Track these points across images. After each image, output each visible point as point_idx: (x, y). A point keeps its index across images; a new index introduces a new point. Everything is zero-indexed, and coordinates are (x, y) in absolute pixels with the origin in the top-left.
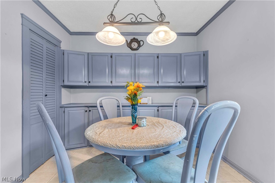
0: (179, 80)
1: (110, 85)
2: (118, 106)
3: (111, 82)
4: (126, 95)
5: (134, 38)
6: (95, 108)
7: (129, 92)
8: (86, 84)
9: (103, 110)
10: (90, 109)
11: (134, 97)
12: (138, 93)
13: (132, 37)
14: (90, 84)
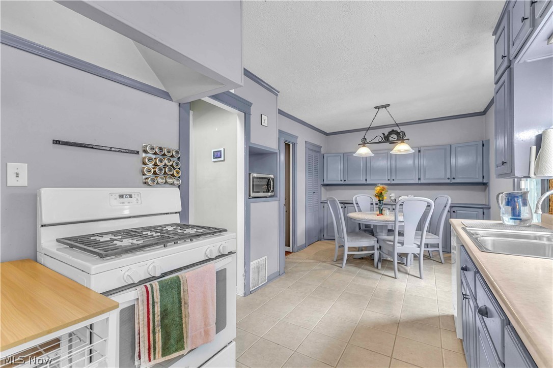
0: (448, 176)
1: (365, 182)
2: (372, 204)
3: (366, 180)
4: (375, 192)
5: (393, 130)
6: (352, 205)
7: (377, 192)
8: (342, 183)
9: (358, 207)
10: (346, 205)
11: (380, 195)
12: (383, 192)
13: (390, 129)
14: (346, 183)
